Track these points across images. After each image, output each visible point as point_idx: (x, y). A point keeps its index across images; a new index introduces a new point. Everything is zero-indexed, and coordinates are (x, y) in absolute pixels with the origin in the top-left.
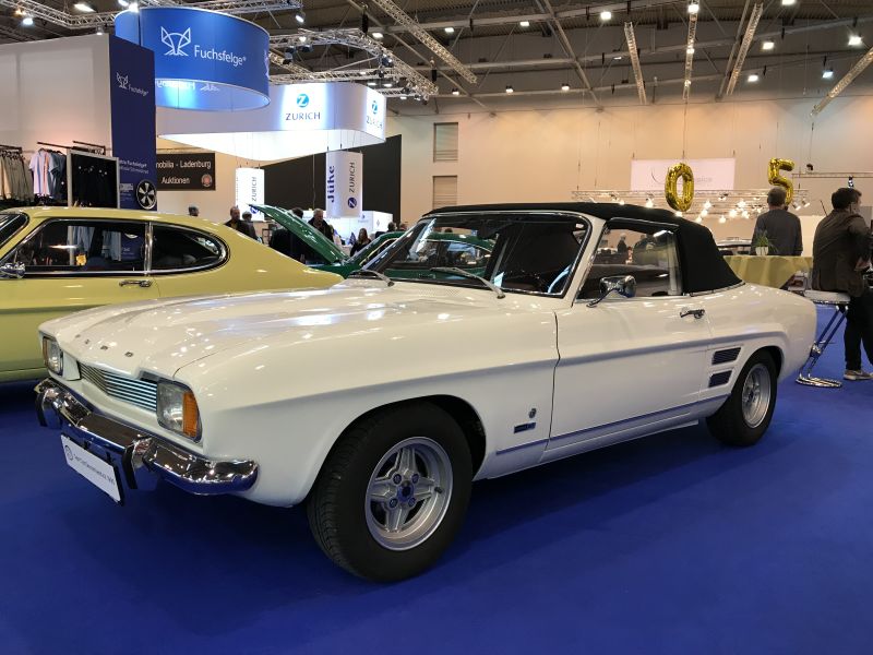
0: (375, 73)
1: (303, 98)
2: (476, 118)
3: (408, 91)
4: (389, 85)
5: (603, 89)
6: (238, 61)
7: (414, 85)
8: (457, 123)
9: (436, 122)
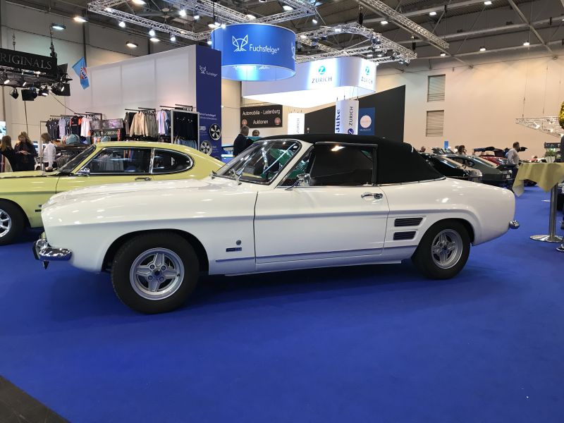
0: (369, 49)
1: (322, 69)
2: (458, 71)
3: (393, 58)
4: (380, 56)
5: (555, 43)
6: (274, 51)
7: (399, 54)
8: (444, 75)
9: (430, 75)
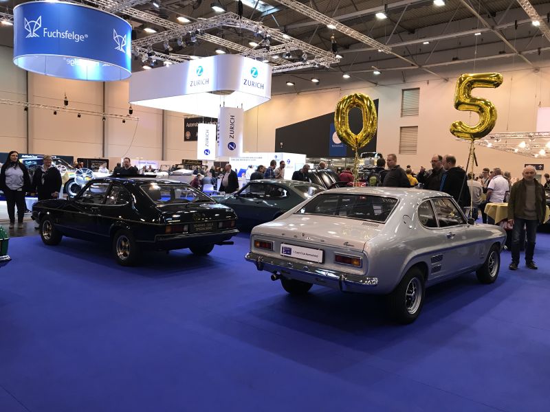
1: (200, 69)
2: (432, 84)
5: (531, 52)
8: (419, 89)
9: (403, 88)
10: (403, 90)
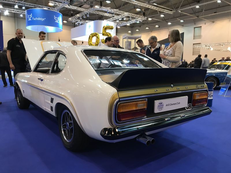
1: (90, 26)
2: (208, 24)
6: (43, 19)
8: (201, 27)
9: (195, 27)
10: (195, 28)
